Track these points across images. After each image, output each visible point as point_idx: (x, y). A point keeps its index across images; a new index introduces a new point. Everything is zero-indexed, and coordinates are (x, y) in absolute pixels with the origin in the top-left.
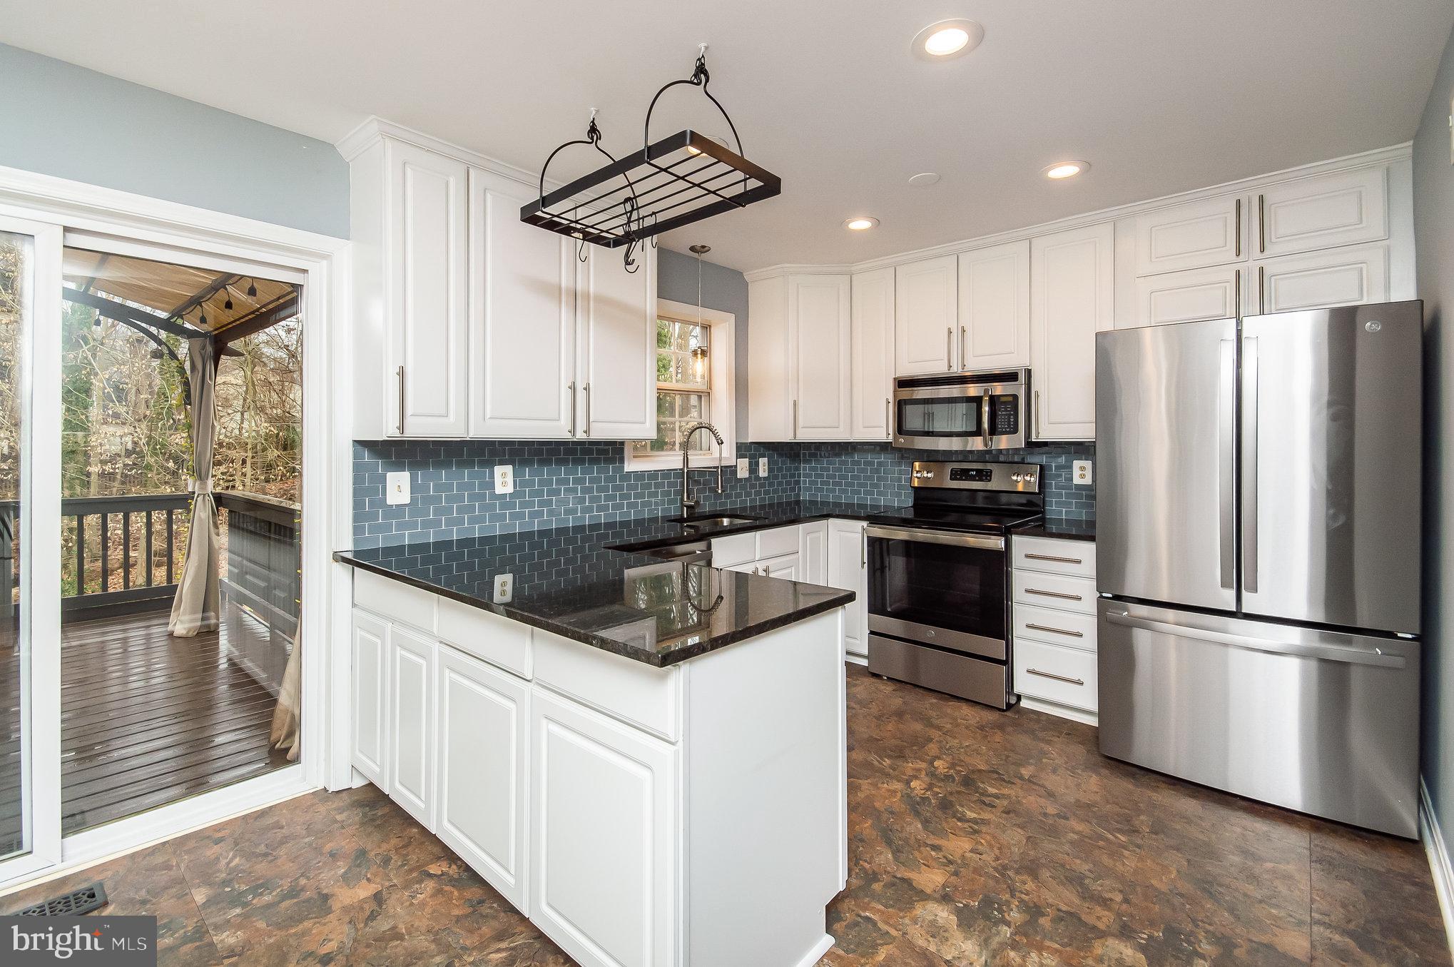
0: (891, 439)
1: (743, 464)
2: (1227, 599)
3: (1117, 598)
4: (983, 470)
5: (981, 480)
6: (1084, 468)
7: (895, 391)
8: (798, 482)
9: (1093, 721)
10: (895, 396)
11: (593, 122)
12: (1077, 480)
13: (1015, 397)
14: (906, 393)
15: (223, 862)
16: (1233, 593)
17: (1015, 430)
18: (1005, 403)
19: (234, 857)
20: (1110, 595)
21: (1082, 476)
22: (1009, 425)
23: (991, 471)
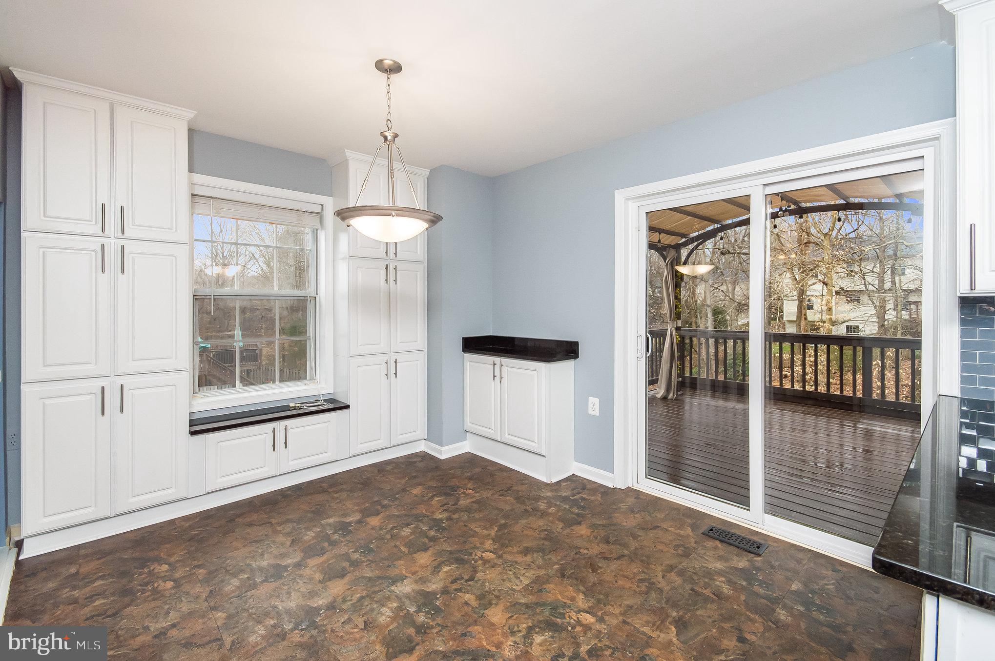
15: (825, 582)
19: (833, 584)
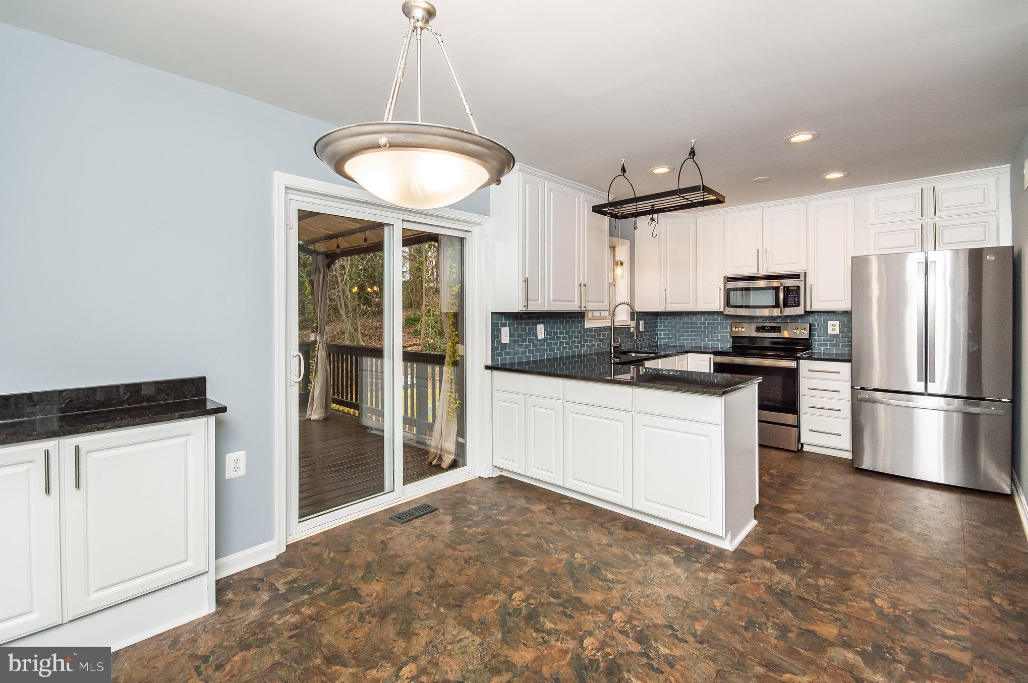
0: (722, 309)
1: (633, 324)
2: (919, 387)
3: (862, 389)
4: (775, 326)
5: (774, 332)
6: (835, 325)
7: (725, 283)
8: (657, 335)
9: (849, 456)
10: (725, 286)
11: (623, 165)
12: (830, 332)
13: (799, 287)
14: (731, 285)
16: (923, 383)
17: (798, 305)
18: (792, 290)
20: (859, 388)
21: (833, 330)
22: (795, 302)
23: (781, 327)
